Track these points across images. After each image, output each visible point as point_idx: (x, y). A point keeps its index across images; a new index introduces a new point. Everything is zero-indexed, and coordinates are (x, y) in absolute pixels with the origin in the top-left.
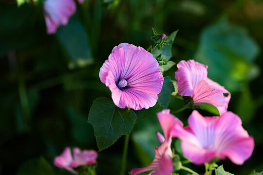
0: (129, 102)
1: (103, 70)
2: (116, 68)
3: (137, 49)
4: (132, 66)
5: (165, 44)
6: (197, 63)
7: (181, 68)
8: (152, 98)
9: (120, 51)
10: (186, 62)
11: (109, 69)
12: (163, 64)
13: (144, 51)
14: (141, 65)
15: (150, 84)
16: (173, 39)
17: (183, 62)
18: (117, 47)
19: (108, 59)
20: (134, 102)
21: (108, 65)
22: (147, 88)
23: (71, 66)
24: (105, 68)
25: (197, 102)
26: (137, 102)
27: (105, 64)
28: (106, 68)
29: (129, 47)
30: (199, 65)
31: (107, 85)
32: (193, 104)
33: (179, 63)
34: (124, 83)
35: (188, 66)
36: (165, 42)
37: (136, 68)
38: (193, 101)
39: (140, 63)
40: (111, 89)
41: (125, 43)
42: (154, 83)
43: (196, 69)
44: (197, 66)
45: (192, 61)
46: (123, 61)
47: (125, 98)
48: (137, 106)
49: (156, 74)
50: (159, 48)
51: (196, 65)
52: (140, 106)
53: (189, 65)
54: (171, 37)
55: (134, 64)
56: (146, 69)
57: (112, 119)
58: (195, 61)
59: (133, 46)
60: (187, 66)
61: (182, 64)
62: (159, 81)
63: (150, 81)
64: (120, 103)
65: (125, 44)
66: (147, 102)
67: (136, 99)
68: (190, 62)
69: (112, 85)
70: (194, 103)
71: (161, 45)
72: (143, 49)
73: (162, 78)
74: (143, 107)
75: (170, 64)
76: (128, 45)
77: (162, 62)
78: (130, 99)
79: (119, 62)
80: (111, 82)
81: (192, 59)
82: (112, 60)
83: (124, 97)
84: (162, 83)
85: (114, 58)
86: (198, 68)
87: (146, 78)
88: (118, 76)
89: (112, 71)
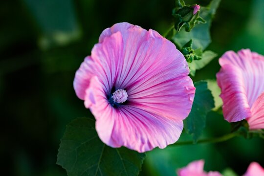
0: (130, 136)
1: (80, 75)
2: (108, 71)
3: (147, 35)
4: (136, 66)
5: (199, 22)
6: (256, 55)
7: (226, 65)
8: (173, 126)
9: (114, 39)
10: (235, 55)
11: (92, 73)
12: (195, 59)
13: (159, 38)
14: (154, 63)
15: (169, 100)
16: (214, 12)
17: (230, 53)
18: (110, 30)
19: (90, 54)
20: (139, 136)
21: (91, 66)
22: (164, 107)
23: (44, 43)
24: (84, 72)
25: (255, 127)
26: (144, 137)
27: (86, 65)
28: (87, 71)
29: (131, 30)
30: (258, 58)
31: (87, 104)
32: (248, 130)
33: (224, 56)
34: (121, 96)
35: (239, 61)
36: (199, 19)
37: (144, 69)
38: (248, 126)
39: (152, 60)
40: (95, 113)
41: (124, 23)
42: (177, 99)
43: (254, 66)
44: (256, 60)
45: (247, 52)
46: (119, 57)
47: (123, 129)
48: (143, 143)
49: (181, 81)
50: (187, 30)
51: (253, 58)
52: (149, 144)
53: (241, 59)
54: (209, 8)
55: (140, 62)
56: (162, 72)
57: (101, 157)
58: (252, 51)
59: (139, 29)
60: (237, 61)
61: (228, 58)
62: (185, 94)
63: (170, 93)
64: (112, 137)
65: (124, 25)
66: (163, 135)
67: (142, 129)
68: (243, 53)
69: (98, 104)
70: (250, 128)
71: (192, 24)
72: (157, 34)
73: (191, 90)
74: (154, 146)
75: (207, 57)
76: (130, 27)
77: (192, 55)
78: (131, 130)
79: (113, 59)
80: (96, 98)
81: (245, 48)
82: (98, 55)
83: (120, 127)
84: (192, 99)
85: (103, 52)
86: (257, 65)
87: (163, 88)
88: (111, 83)
89: (98, 76)
